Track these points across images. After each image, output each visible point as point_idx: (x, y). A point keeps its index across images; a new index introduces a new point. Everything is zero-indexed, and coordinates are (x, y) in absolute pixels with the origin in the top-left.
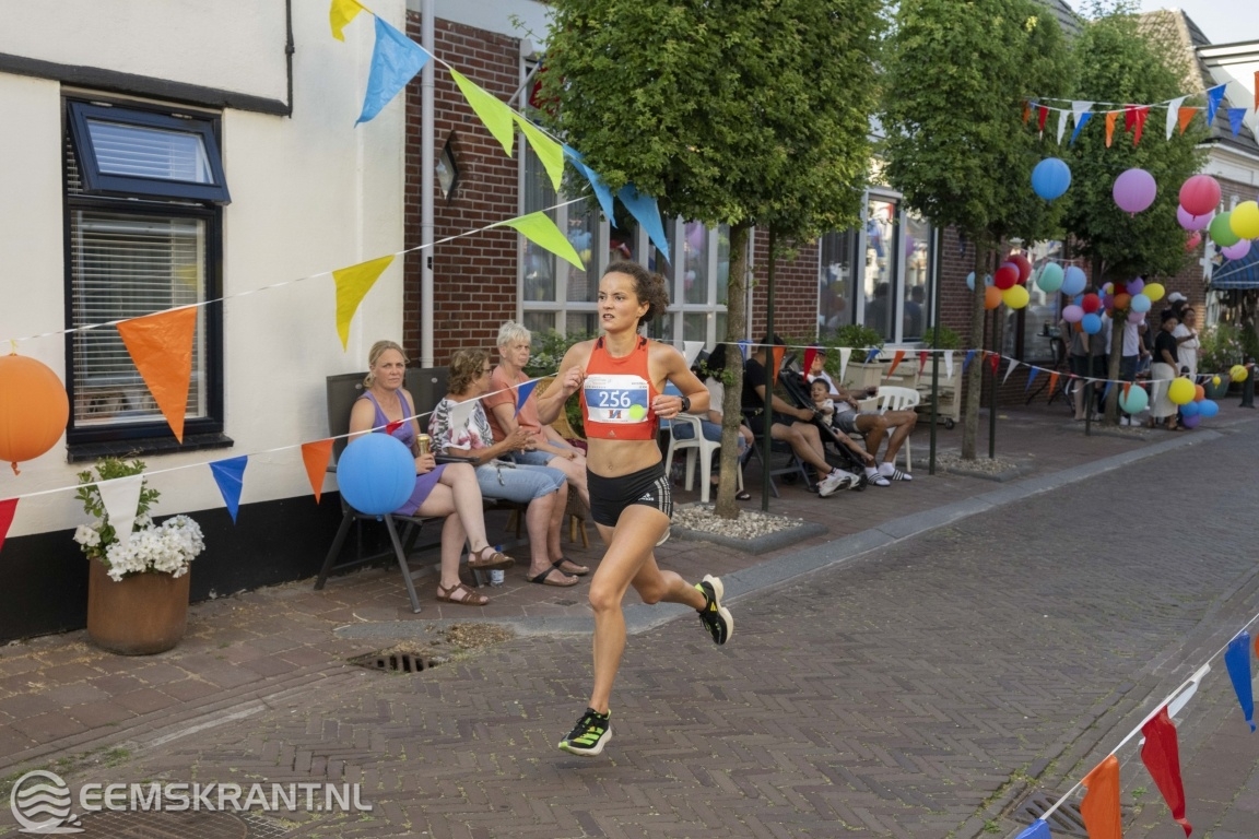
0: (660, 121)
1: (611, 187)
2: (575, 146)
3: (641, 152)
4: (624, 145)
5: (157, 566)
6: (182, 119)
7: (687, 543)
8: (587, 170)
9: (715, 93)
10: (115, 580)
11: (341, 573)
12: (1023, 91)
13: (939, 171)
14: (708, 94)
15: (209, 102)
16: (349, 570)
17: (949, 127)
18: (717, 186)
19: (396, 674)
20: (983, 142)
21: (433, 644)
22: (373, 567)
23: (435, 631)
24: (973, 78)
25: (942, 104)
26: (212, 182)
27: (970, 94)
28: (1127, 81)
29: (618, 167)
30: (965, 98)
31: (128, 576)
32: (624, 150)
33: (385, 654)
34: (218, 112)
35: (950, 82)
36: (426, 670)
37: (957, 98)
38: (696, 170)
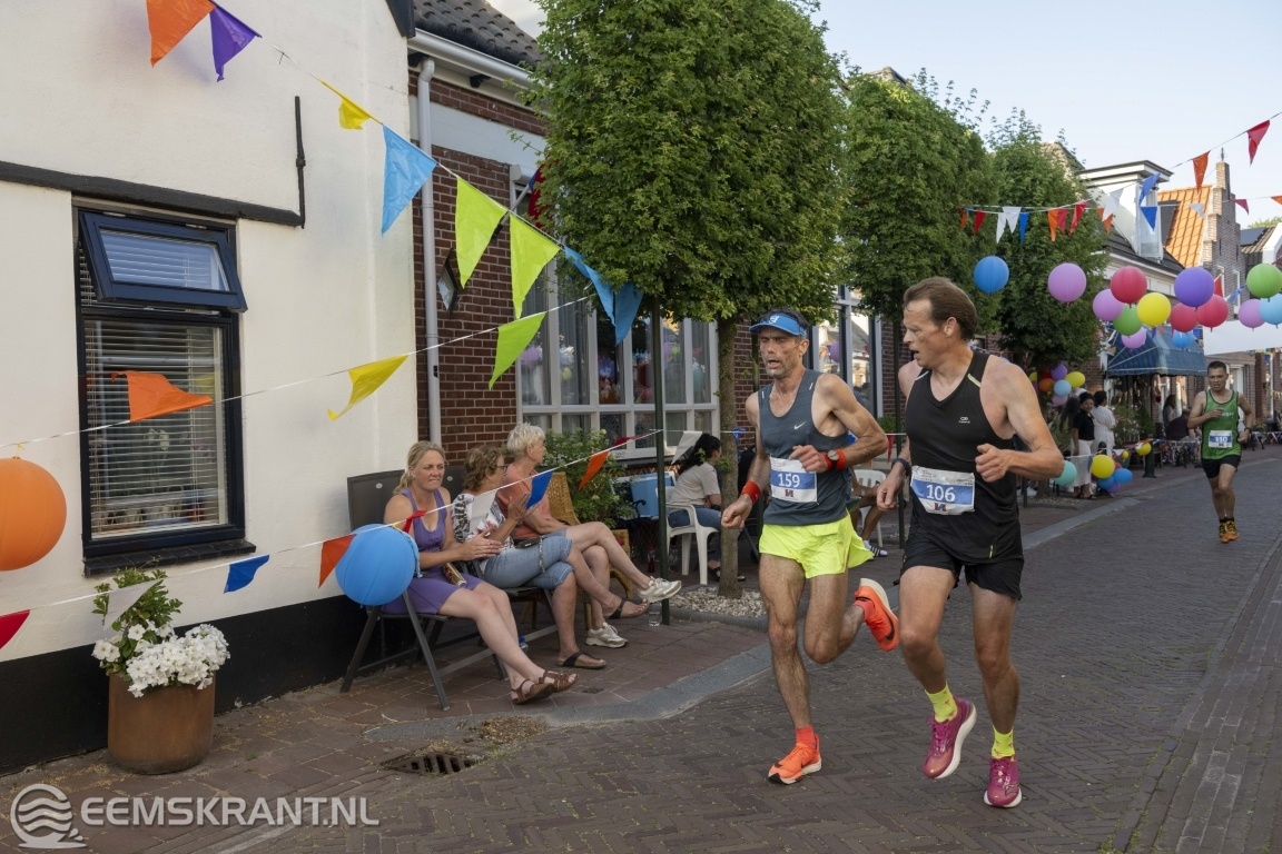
0: (657, 221)
1: (613, 286)
2: (577, 249)
3: (640, 251)
4: (623, 245)
5: (180, 679)
6: (197, 229)
7: (697, 624)
8: (589, 270)
9: (706, 195)
10: (136, 696)
11: (366, 673)
12: (961, 199)
13: (894, 271)
14: (699, 195)
15: (223, 212)
16: (374, 670)
17: (899, 232)
18: (710, 282)
19: (433, 777)
20: (931, 244)
21: (466, 741)
22: (397, 666)
23: (467, 727)
24: (918, 186)
25: (893, 210)
26: (227, 289)
27: (917, 201)
28: (1040, 192)
29: (619, 266)
30: (913, 204)
31: (150, 690)
32: (624, 249)
33: (419, 754)
34: (232, 223)
35: (899, 191)
36: (464, 770)
37: (907, 206)
38: (692, 266)
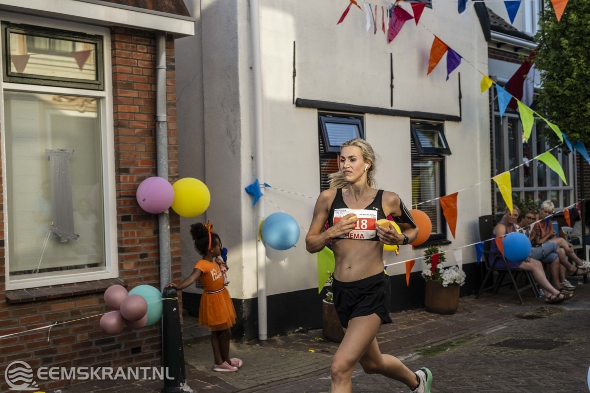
5: (456, 282)
6: (435, 126)
10: (444, 286)
15: (442, 119)
21: (538, 312)
23: (536, 309)
26: (445, 148)
31: (449, 284)
33: (525, 315)
34: (442, 122)
